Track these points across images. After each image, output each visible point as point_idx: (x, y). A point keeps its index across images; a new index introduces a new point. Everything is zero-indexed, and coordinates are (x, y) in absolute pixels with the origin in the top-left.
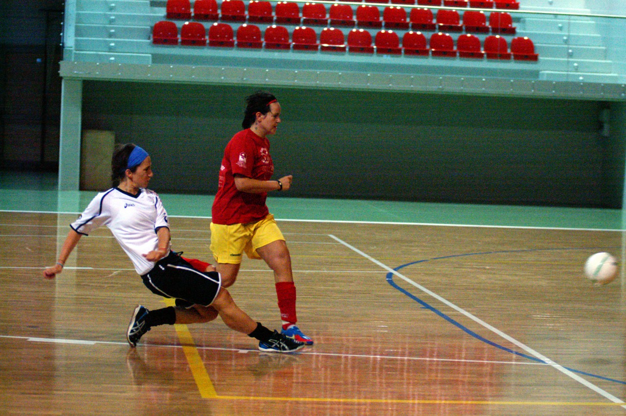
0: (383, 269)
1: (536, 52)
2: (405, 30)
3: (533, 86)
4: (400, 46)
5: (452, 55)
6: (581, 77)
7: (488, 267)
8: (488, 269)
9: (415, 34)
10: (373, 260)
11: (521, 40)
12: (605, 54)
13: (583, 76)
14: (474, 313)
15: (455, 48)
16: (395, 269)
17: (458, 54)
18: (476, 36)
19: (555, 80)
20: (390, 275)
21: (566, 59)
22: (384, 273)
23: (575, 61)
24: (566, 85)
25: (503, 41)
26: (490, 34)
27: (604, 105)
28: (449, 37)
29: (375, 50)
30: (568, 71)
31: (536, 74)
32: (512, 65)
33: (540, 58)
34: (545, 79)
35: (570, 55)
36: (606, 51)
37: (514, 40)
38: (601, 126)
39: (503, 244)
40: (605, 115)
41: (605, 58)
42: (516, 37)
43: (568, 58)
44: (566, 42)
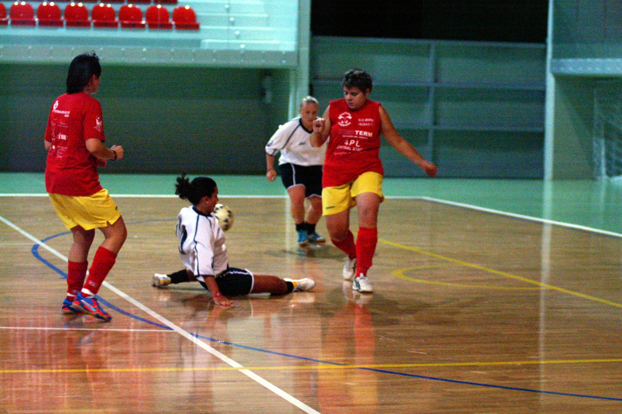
0: (29, 240)
1: (198, 21)
2: (67, 2)
3: (194, 55)
4: (62, 18)
5: (114, 25)
6: (242, 45)
7: (136, 237)
8: (137, 239)
9: (76, 6)
10: (23, 232)
11: (182, 9)
12: (267, 22)
13: (245, 44)
14: (111, 282)
15: (117, 19)
16: (43, 241)
17: (119, 25)
18: (138, 6)
19: (215, 49)
20: (36, 247)
21: (226, 28)
22: (31, 245)
23: (237, 29)
24: (228, 53)
25: (164, 11)
26: (152, 5)
27: (266, 73)
28: (111, 9)
29: (37, 23)
30: (228, 39)
31: (198, 42)
32: (174, 35)
33: (202, 27)
34: (206, 47)
35: (233, 24)
36: (268, 19)
37: (176, 10)
38: (263, 94)
39: (156, 213)
40: (267, 82)
41: (268, 25)
42: (177, 7)
43: (229, 26)
44: (228, 10)
